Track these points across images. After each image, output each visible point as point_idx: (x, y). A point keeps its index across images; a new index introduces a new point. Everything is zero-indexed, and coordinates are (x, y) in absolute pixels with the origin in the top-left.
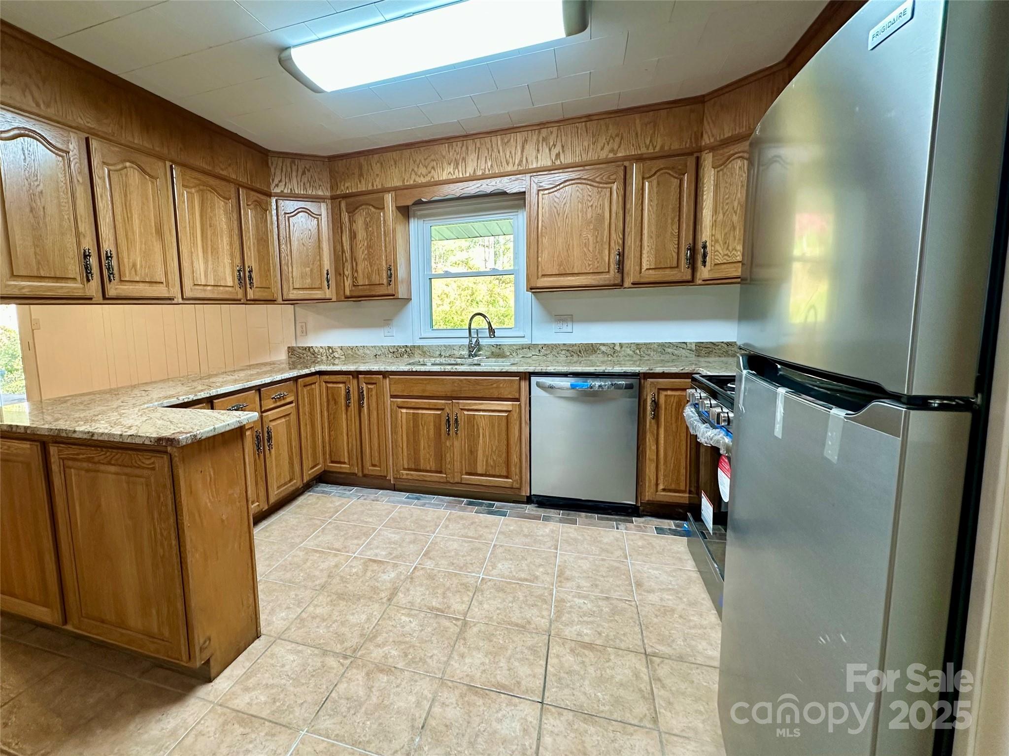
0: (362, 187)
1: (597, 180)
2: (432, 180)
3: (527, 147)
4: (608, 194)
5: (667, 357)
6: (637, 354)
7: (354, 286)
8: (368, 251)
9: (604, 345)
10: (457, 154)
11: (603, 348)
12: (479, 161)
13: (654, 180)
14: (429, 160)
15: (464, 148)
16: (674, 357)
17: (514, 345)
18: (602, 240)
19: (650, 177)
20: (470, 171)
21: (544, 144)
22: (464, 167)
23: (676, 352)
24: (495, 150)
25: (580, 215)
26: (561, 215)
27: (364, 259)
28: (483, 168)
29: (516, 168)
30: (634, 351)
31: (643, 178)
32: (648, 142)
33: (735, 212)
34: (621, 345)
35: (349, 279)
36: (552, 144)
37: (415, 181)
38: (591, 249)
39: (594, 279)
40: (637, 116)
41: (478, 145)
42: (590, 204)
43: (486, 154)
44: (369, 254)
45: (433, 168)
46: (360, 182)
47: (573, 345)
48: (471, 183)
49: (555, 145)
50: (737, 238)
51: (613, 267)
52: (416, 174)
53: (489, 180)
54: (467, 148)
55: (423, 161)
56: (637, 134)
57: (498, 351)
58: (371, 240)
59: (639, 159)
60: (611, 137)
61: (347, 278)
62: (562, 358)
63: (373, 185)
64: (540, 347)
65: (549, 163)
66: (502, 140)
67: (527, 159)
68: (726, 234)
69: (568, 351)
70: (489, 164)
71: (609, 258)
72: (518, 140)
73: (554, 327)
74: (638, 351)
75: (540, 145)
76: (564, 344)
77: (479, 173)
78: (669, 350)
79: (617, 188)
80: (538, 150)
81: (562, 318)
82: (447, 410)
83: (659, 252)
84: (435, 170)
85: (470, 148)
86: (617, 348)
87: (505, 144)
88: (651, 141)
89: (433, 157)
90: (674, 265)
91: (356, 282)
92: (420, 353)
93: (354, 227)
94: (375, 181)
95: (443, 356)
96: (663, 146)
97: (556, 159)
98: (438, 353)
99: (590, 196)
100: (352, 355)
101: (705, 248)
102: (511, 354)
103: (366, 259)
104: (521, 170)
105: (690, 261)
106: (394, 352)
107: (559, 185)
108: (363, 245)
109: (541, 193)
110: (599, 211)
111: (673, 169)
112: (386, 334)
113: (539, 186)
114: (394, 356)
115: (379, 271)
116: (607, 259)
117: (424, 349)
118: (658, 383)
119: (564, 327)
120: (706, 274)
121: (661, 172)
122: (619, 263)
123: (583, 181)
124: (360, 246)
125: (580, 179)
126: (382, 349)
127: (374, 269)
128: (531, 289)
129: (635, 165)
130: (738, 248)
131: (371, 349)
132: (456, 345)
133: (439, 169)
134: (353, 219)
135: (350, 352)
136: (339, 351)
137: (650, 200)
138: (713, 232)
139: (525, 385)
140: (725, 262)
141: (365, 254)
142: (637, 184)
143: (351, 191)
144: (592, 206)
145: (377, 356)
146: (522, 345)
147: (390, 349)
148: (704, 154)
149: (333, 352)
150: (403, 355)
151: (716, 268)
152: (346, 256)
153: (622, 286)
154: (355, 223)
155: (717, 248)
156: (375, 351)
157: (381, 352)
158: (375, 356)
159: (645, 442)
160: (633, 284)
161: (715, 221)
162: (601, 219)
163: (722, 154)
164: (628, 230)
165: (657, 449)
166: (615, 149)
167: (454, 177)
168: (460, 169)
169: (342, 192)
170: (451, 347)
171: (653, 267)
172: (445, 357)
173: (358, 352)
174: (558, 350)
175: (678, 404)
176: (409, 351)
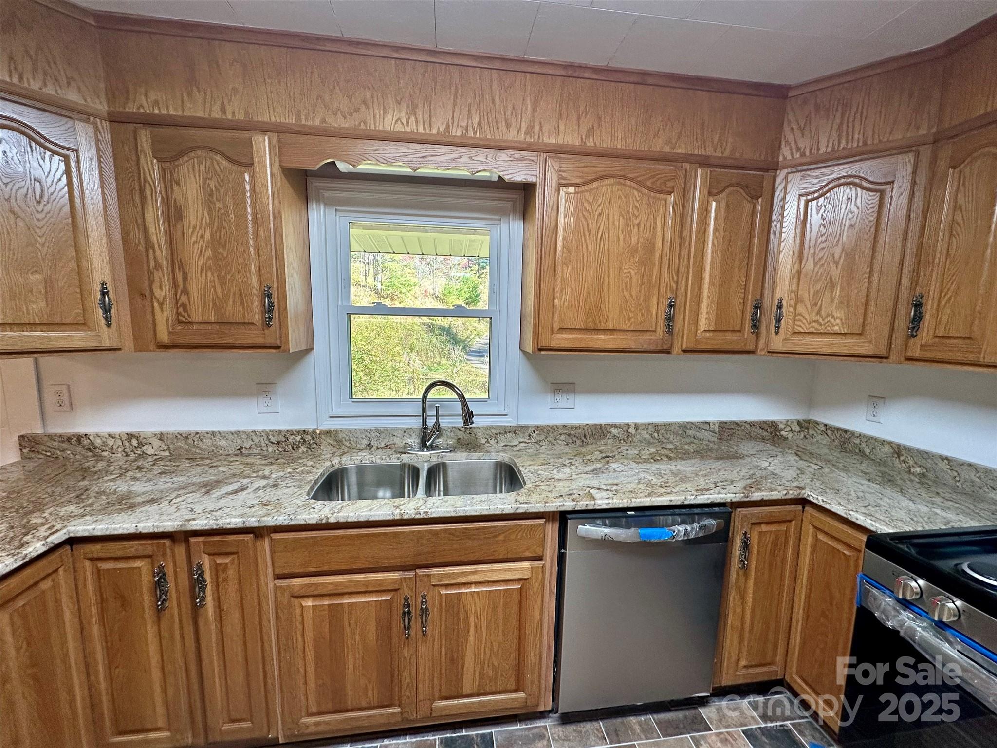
0: (195, 110)
1: (649, 183)
2: (363, 126)
3: (543, 103)
4: (662, 210)
6: (653, 438)
7: (180, 322)
8: (215, 251)
9: (615, 425)
10: (415, 86)
11: (614, 431)
12: (457, 110)
13: (723, 198)
14: (355, 84)
16: (695, 441)
17: (493, 427)
18: (650, 280)
19: (718, 194)
20: (438, 127)
21: (571, 104)
22: (427, 115)
23: (698, 435)
24: (487, 96)
25: (621, 237)
26: (593, 232)
27: (205, 268)
28: (464, 124)
29: (521, 137)
30: (651, 435)
31: (710, 194)
32: (716, 141)
33: (837, 263)
34: (637, 426)
35: (166, 307)
36: (582, 108)
37: (323, 121)
38: (634, 293)
39: (635, 340)
42: (636, 222)
43: (470, 100)
44: (216, 257)
45: (364, 102)
46: (190, 94)
47: (577, 427)
49: (586, 112)
50: (836, 301)
51: (662, 322)
52: (327, 108)
53: (474, 150)
55: (342, 83)
56: (703, 124)
58: (220, 228)
59: (704, 162)
60: (669, 121)
61: (161, 305)
62: (561, 446)
64: (531, 429)
65: (576, 142)
66: (501, 79)
67: (541, 126)
68: (817, 292)
69: (569, 435)
70: (476, 120)
71: (657, 309)
73: (549, 400)
74: (656, 435)
75: (564, 106)
76: (564, 425)
77: (456, 132)
78: (691, 432)
79: (675, 202)
80: (560, 114)
81: (558, 388)
82: (406, 591)
83: (722, 305)
84: (367, 107)
86: (632, 430)
87: (507, 89)
88: (720, 140)
89: (364, 79)
90: (738, 328)
91: (186, 315)
92: (332, 442)
93: (177, 194)
94: (230, 101)
95: (375, 447)
96: (733, 151)
97: (588, 136)
98: (365, 442)
99: (638, 209)
100: (187, 450)
101: (780, 307)
102: (487, 442)
103: (210, 268)
104: (530, 144)
105: (756, 324)
106: (278, 443)
107: (592, 181)
108: (201, 237)
109: (563, 190)
110: (648, 235)
111: (745, 187)
112: (263, 409)
113: (561, 178)
114: (280, 449)
115: (241, 295)
116: (654, 312)
117: (340, 436)
118: (753, 515)
119: (564, 400)
120: (777, 343)
121: (731, 189)
122: (670, 319)
123: (628, 182)
124: (194, 238)
125: (625, 177)
126: (254, 438)
127: (229, 290)
128: (540, 350)
129: (699, 170)
130: (837, 314)
131: (230, 437)
132: (398, 429)
133: (376, 107)
134: (172, 175)
135: (181, 444)
136: (156, 443)
137: (716, 230)
138: (794, 288)
139: (552, 531)
140: (812, 330)
141: (206, 256)
142: (701, 202)
143: (164, 112)
144: (639, 225)
145: (244, 451)
146: (505, 427)
147: (271, 437)
148: (781, 174)
149: (141, 445)
150: (298, 447)
151: (797, 339)
152: (155, 258)
153: (669, 352)
154: (178, 184)
155: (801, 309)
156: (239, 441)
157: (252, 443)
158: (239, 450)
159: (727, 601)
160: (684, 351)
161: (799, 272)
162: (650, 248)
163: (817, 177)
164: (682, 270)
165: (743, 611)
166: (674, 141)
167: (409, 130)
168: (420, 118)
169: (142, 110)
170: (387, 432)
171: (712, 328)
172: (378, 449)
173: (200, 444)
174: (555, 434)
175: (774, 544)
176: (310, 440)
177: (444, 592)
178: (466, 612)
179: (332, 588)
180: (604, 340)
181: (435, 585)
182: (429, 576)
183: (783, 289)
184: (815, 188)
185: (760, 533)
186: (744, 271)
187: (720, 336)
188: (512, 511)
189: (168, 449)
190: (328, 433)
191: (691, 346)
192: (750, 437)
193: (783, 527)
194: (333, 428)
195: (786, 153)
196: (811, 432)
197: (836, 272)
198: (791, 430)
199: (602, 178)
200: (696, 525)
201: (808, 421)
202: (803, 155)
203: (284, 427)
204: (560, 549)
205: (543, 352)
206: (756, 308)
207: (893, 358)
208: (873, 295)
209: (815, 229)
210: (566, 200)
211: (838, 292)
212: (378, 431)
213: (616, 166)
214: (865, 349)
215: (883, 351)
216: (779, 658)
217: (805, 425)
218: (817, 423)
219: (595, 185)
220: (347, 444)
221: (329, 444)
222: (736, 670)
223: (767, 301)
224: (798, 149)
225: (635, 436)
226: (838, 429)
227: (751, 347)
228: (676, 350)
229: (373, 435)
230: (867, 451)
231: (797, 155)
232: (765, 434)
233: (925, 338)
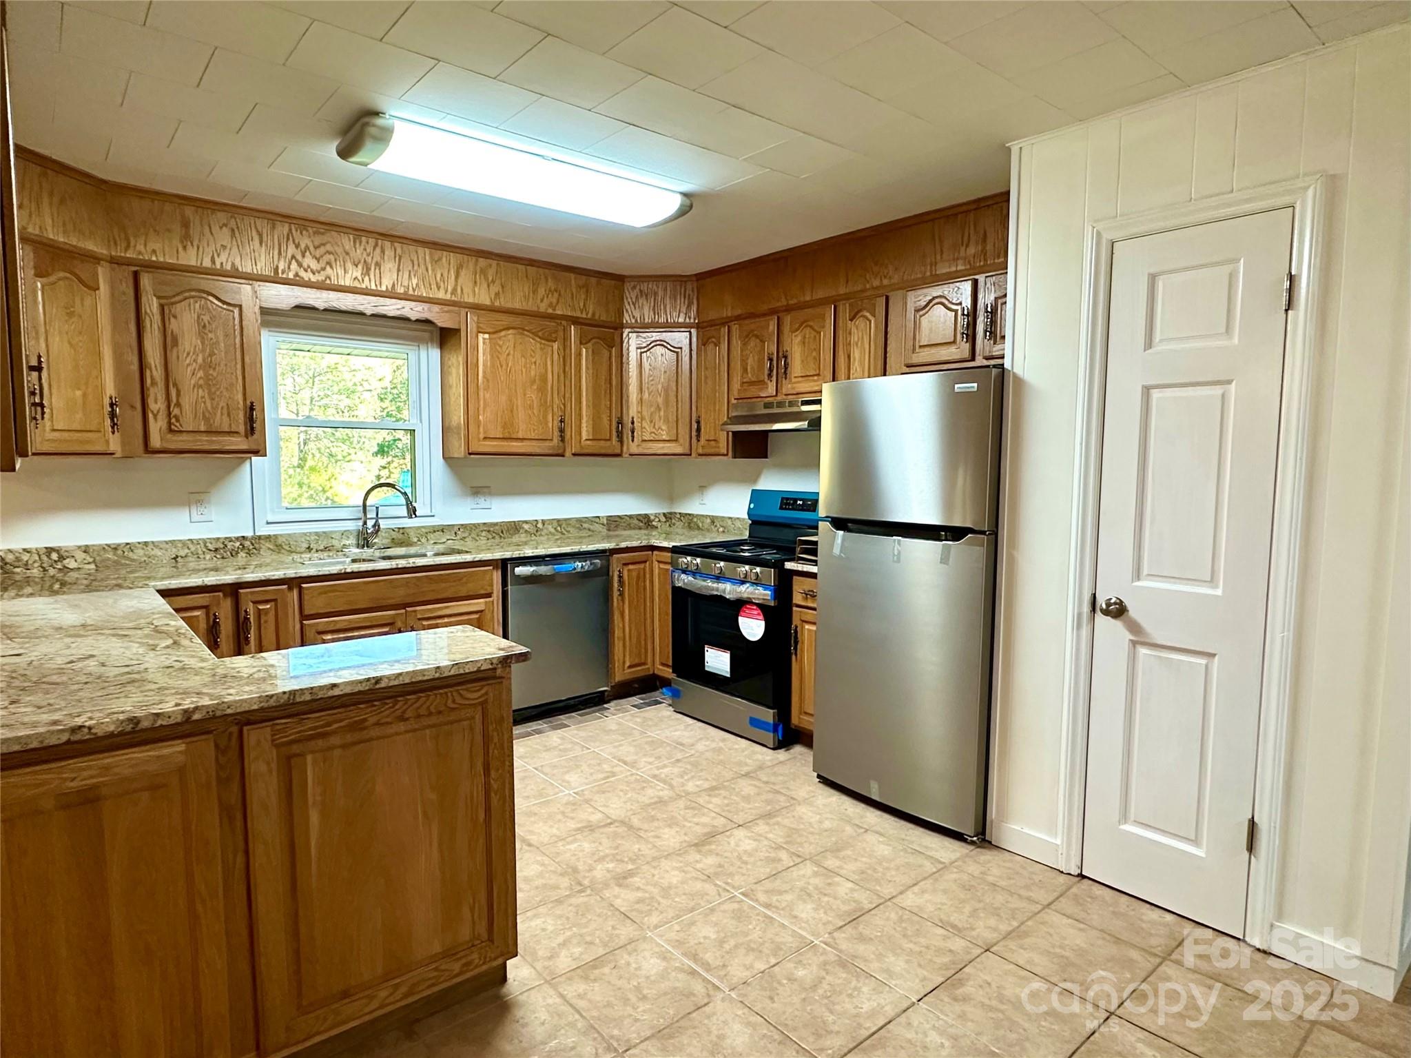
0: (189, 258)
1: (540, 334)
2: (328, 282)
3: (463, 273)
4: (550, 353)
5: (584, 533)
6: (557, 531)
7: (171, 431)
8: (206, 373)
9: (526, 522)
10: (368, 255)
11: (526, 527)
12: (400, 273)
13: (590, 345)
14: (322, 250)
15: (378, 250)
16: (590, 533)
17: (423, 527)
18: (546, 402)
19: (586, 343)
20: (386, 284)
21: (482, 277)
22: (378, 275)
23: (591, 527)
24: (423, 267)
25: (524, 370)
26: (504, 367)
27: (197, 386)
28: (406, 285)
29: (448, 297)
30: (555, 529)
31: (581, 343)
32: (582, 304)
33: (660, 395)
34: (543, 522)
35: (159, 417)
36: (490, 279)
37: (297, 275)
38: (535, 412)
39: (539, 447)
40: (572, 276)
41: (399, 251)
42: (534, 360)
43: (410, 268)
44: (207, 378)
46: (185, 248)
47: (496, 524)
48: (388, 301)
49: (493, 282)
50: (662, 419)
51: (556, 433)
52: (300, 265)
53: (414, 303)
54: (383, 252)
55: (312, 248)
56: (572, 294)
57: (400, 536)
58: (211, 355)
59: (576, 321)
60: (550, 291)
61: (155, 416)
62: (483, 541)
63: (213, 261)
64: (456, 528)
65: (488, 302)
66: (431, 254)
67: (462, 290)
68: (651, 414)
69: (489, 531)
70: (415, 281)
71: (552, 423)
72: (452, 261)
73: (469, 502)
74: (559, 528)
75: (478, 275)
76: (485, 524)
77: (400, 290)
78: (585, 525)
79: (558, 349)
80: (475, 282)
81: (477, 491)
82: (399, 624)
83: (596, 420)
84: (331, 267)
85: (387, 253)
86: (540, 525)
87: (436, 262)
88: (584, 305)
89: (328, 247)
90: (608, 438)
91: (178, 424)
92: (271, 547)
93: (173, 325)
94: (218, 255)
95: (314, 550)
96: (594, 314)
97: (495, 298)
98: (305, 545)
99: (534, 352)
100: (115, 562)
101: (633, 423)
102: (419, 540)
103: (201, 386)
104: (454, 301)
105: (620, 435)
106: (216, 550)
107: (501, 331)
108: (194, 361)
109: (481, 336)
110: (543, 371)
111: (604, 340)
112: (195, 517)
113: (478, 327)
114: (218, 556)
115: (228, 408)
116: (550, 425)
117: (280, 541)
118: (622, 558)
119: (482, 502)
120: (634, 448)
121: (594, 340)
122: (562, 431)
123: (526, 333)
124: (188, 362)
125: (524, 330)
126: (191, 546)
127: (218, 404)
128: (470, 454)
129: (572, 327)
130: (663, 428)
131: (164, 546)
132: (336, 532)
133: (338, 267)
134: (170, 311)
135: (109, 555)
136: (80, 555)
137: (587, 368)
138: (640, 410)
139: (497, 576)
140: (652, 438)
141: (199, 375)
142: (576, 350)
143: (161, 259)
144: (535, 363)
145: (179, 559)
146: (434, 526)
147: (208, 544)
148: (626, 331)
149: (61, 558)
150: (237, 553)
151: (644, 445)
152: (152, 376)
153: (563, 456)
154: (175, 317)
155: (645, 424)
156: (174, 550)
157: (188, 551)
158: (174, 558)
159: (613, 621)
160: (574, 455)
161: (641, 399)
162: (544, 379)
163: (645, 338)
164: (567, 395)
165: (624, 626)
166: (554, 304)
167: (364, 287)
168: (372, 277)
169: (141, 257)
170: (327, 535)
171: (591, 438)
172: (317, 551)
173: (131, 554)
174: (477, 530)
175: (638, 577)
176: (249, 546)
177: (426, 623)
179: (346, 623)
180: (517, 446)
181: (419, 619)
182: (415, 611)
183: (633, 411)
184: (644, 345)
185: (629, 570)
186: (608, 396)
187: (595, 443)
189: (94, 562)
190: (268, 538)
191: (578, 451)
192: (629, 527)
193: (642, 566)
194: (272, 533)
195: (627, 318)
196: (673, 521)
197: (660, 400)
198: (659, 521)
199: (508, 329)
200: (588, 562)
201: (671, 513)
202: (636, 321)
203: (222, 535)
204: (503, 588)
205: (472, 456)
206: (618, 423)
207: (693, 455)
208: (679, 416)
209: (647, 370)
210: (484, 343)
211: (662, 413)
212: (317, 534)
213: (516, 321)
214: (679, 450)
215: (688, 452)
216: (649, 660)
217: (669, 517)
218: (675, 513)
219: (503, 333)
220: (287, 548)
221: (269, 549)
222: (624, 670)
223: (625, 418)
224: (634, 317)
225: (542, 530)
226: (686, 514)
227: (618, 451)
228: (568, 454)
229: (313, 538)
230: (700, 525)
231: (633, 321)
232: (641, 524)
233: (703, 439)
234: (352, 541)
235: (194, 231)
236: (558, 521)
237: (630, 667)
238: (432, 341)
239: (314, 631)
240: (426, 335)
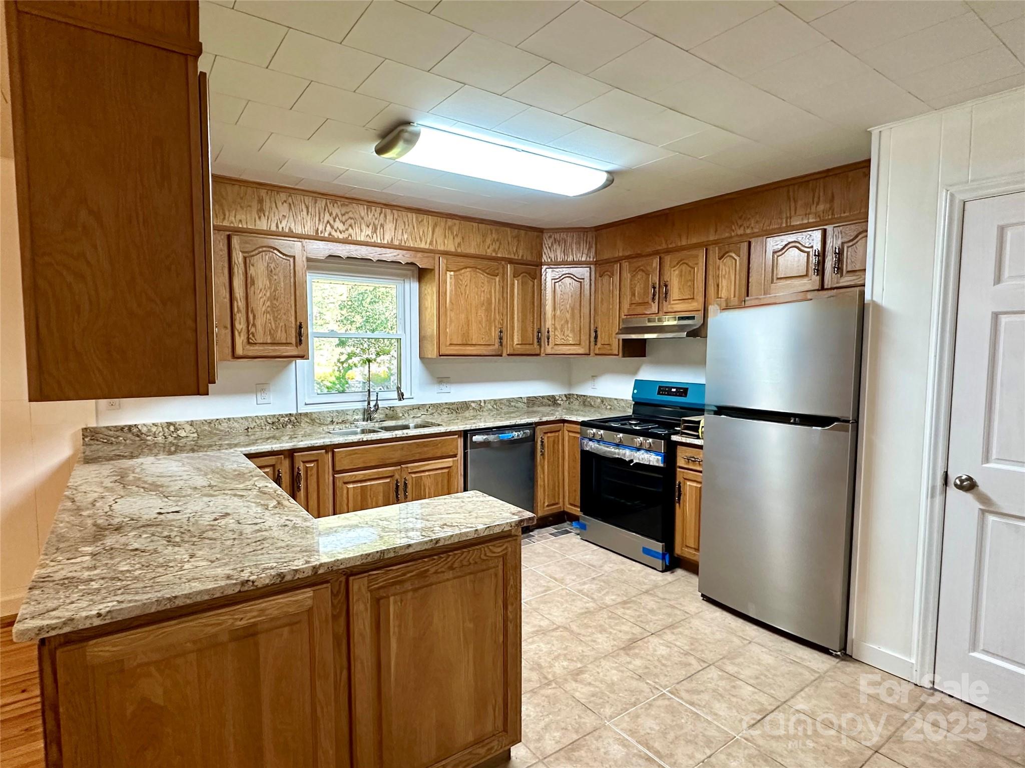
0: (263, 225)
1: (487, 271)
2: (350, 238)
3: (437, 230)
4: (494, 284)
5: (511, 409)
6: (494, 408)
7: (249, 343)
8: (271, 302)
9: (473, 402)
10: (376, 219)
11: (473, 405)
12: (396, 231)
13: (520, 277)
14: (347, 216)
15: (382, 215)
16: (516, 409)
17: (407, 406)
18: (491, 319)
19: (517, 277)
20: (387, 239)
21: (450, 232)
22: (382, 233)
23: (517, 405)
24: (411, 226)
25: (476, 297)
26: (464, 295)
27: (266, 312)
28: (400, 239)
29: (427, 247)
30: (493, 406)
31: (514, 277)
33: (568, 312)
34: (485, 402)
35: (242, 334)
36: (455, 233)
37: (330, 234)
38: (483, 326)
39: (485, 350)
40: (508, 230)
41: (396, 216)
42: (483, 289)
43: (403, 227)
44: (273, 306)
45: (351, 225)
46: (260, 218)
47: (453, 404)
48: (388, 251)
49: (457, 235)
50: (570, 329)
51: (497, 340)
52: (332, 227)
53: (405, 252)
54: (385, 216)
55: (340, 216)
56: (509, 243)
57: (393, 412)
58: (275, 291)
59: (511, 261)
60: (494, 240)
61: (240, 333)
62: (445, 416)
63: (277, 227)
64: (428, 406)
65: (453, 250)
66: (417, 218)
67: (436, 241)
68: (562, 325)
69: (449, 408)
70: (406, 236)
71: (495, 334)
72: (430, 222)
73: (436, 388)
74: (495, 406)
75: (447, 231)
76: (446, 403)
77: (396, 243)
78: (513, 404)
79: (499, 281)
80: (445, 236)
81: (441, 380)
82: (397, 476)
83: (523, 330)
84: (352, 228)
85: (388, 217)
86: (482, 404)
87: (420, 222)
88: (516, 250)
89: (351, 215)
90: (531, 343)
91: (253, 339)
92: (308, 421)
93: (252, 271)
94: (281, 222)
95: (335, 423)
96: (522, 256)
97: (458, 247)
98: (330, 419)
99: (483, 283)
100: (210, 432)
101: (548, 332)
102: (403, 415)
103: (269, 312)
104: (431, 249)
105: (539, 340)
106: (273, 423)
107: (462, 269)
108: (265, 295)
109: (448, 273)
110: (489, 296)
111: (529, 274)
112: (260, 401)
113: (447, 267)
114: (274, 427)
115: (285, 327)
116: (493, 335)
117: (314, 416)
118: (544, 428)
119: (445, 388)
120: (549, 350)
121: (522, 275)
122: (501, 338)
123: (478, 270)
124: (260, 295)
125: (477, 268)
126: (257, 421)
127: (279, 324)
128: (440, 356)
129: (509, 265)
130: (570, 335)
131: (241, 421)
132: (349, 410)
133: (357, 228)
134: (250, 261)
135: (206, 428)
136: (188, 428)
137: (518, 294)
138: (553, 323)
139: (460, 442)
140: (562, 343)
141: (267, 305)
142: (511, 281)
143: (245, 226)
144: (484, 291)
145: (250, 430)
146: (413, 406)
147: (268, 419)
148: (544, 267)
149: (176, 430)
150: (286, 425)
151: (556, 347)
152: (238, 306)
153: (501, 356)
154: (253, 265)
155: (556, 333)
156: (247, 423)
157: (255, 424)
158: (246, 429)
159: (537, 473)
160: (508, 355)
161: (555, 315)
162: (490, 303)
163: (558, 272)
164: (505, 313)
165: (544, 476)
166: (497, 250)
167: (373, 241)
168: (378, 234)
169: (232, 225)
170: (344, 412)
171: (520, 343)
172: (337, 423)
173: (220, 426)
174: (441, 408)
175: (554, 441)
176: (294, 420)
177: (413, 476)
178: (424, 486)
179: (362, 476)
180: (472, 350)
181: (410, 473)
182: (407, 467)
183: (549, 323)
184: (557, 277)
185: (548, 437)
186: (531, 314)
187: (524, 347)
188: (444, 431)
189: (196, 432)
190: (306, 414)
191: (512, 352)
192: (542, 405)
193: (557, 434)
194: (308, 411)
195: (545, 258)
196: (571, 400)
197: (568, 316)
198: (562, 400)
199: (466, 268)
200: (521, 432)
201: (570, 395)
202: (551, 260)
203: (277, 413)
204: (464, 450)
205: (442, 357)
206: (538, 332)
207: (592, 354)
208: (582, 327)
209: (559, 295)
210: (451, 278)
211: (569, 325)
212: (337, 411)
213: (471, 262)
214: (581, 351)
215: (587, 352)
216: (561, 500)
217: (568, 397)
218: (573, 395)
219: (463, 271)
220: (318, 421)
221: (307, 422)
222: (544, 508)
223: (543, 329)
224: (550, 257)
225: (484, 407)
226: (581, 395)
227: (538, 352)
228: (504, 354)
229: (335, 414)
230: (593, 403)
231: (549, 260)
232: (550, 402)
233: (599, 345)
234: (360, 416)
235: (267, 205)
236: (495, 400)
237: (548, 506)
238: (413, 276)
239: (341, 482)
240: (409, 273)
